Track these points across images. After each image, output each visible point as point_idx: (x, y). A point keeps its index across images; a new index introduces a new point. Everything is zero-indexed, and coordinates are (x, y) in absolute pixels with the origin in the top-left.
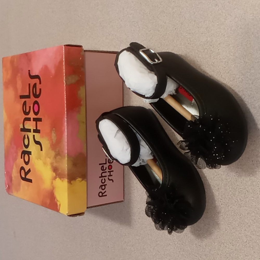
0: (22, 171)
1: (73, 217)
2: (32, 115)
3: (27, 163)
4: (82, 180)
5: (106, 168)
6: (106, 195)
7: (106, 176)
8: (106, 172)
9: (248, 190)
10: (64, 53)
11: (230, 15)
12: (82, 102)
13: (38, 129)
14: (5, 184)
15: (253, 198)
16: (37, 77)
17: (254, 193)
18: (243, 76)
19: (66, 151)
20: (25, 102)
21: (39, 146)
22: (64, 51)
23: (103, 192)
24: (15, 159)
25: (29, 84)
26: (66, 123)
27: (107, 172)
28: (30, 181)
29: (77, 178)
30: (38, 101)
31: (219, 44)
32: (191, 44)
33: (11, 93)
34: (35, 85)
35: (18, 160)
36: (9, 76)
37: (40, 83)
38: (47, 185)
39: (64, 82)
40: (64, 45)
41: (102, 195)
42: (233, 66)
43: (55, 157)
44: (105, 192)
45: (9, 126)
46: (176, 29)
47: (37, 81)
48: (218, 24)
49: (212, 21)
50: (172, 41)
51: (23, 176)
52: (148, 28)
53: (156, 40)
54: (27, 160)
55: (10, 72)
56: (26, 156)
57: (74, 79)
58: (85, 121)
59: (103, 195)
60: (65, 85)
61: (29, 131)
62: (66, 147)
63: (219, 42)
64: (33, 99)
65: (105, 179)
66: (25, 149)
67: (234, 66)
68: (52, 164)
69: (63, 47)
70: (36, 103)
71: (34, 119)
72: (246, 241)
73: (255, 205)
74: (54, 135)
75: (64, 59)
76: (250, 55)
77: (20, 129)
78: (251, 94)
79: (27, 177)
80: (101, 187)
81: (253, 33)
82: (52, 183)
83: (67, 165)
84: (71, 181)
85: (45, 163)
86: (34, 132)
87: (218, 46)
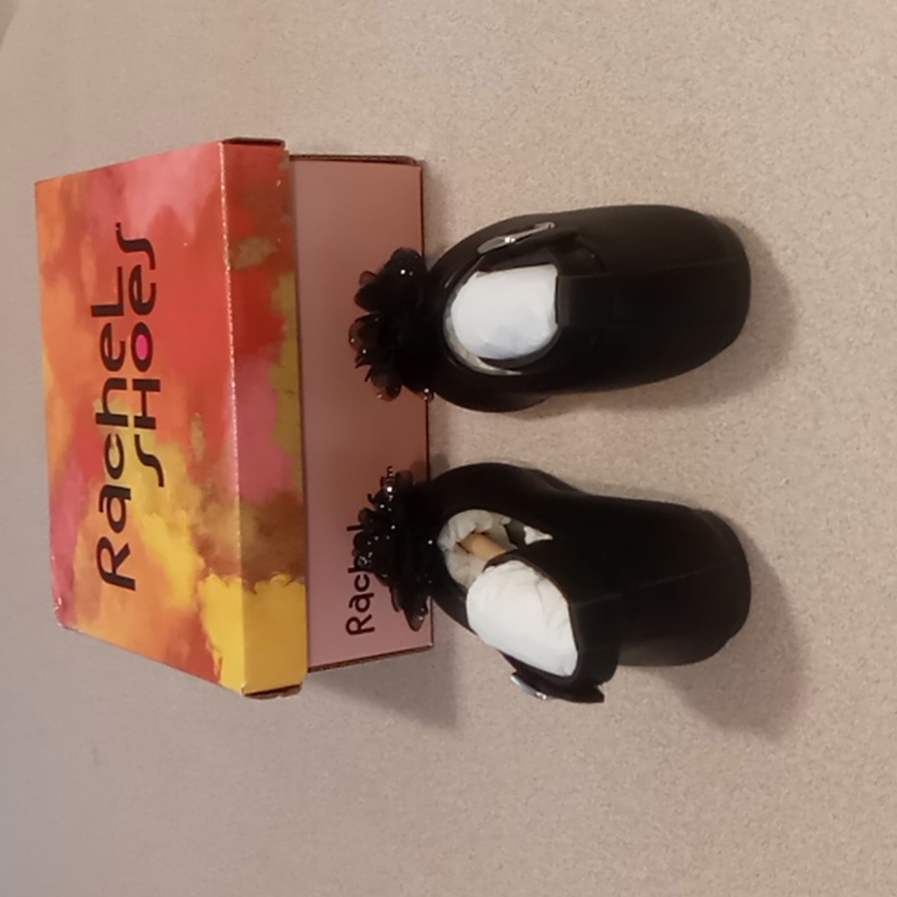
0: (105, 552)
1: (261, 698)
2: (129, 372)
3: (118, 527)
4: (289, 580)
6: (372, 630)
10: (222, 168)
11: (758, 39)
12: (285, 328)
13: (149, 415)
14: (54, 595)
15: (832, 639)
16: (142, 245)
17: (833, 625)
18: (797, 242)
19: (237, 487)
20: (108, 328)
21: (152, 471)
22: (222, 162)
23: (361, 620)
24: (81, 514)
25: (120, 269)
26: (234, 397)
28: (129, 584)
29: (275, 575)
30: (145, 322)
31: (725, 134)
32: (635, 135)
33: (65, 298)
34: (137, 271)
35: (89, 518)
36: (57, 243)
37: (153, 266)
38: (180, 596)
39: (226, 262)
40: (224, 142)
41: (358, 627)
42: (768, 208)
43: (203, 507)
44: (370, 617)
45: (60, 407)
46: (588, 82)
47: (141, 258)
48: (718, 67)
49: (703, 60)
50: (577, 124)
51: (109, 570)
52: (502, 79)
53: (527, 121)
54: (117, 517)
55: (59, 231)
56: (116, 503)
57: (256, 251)
58: (296, 388)
59: (363, 627)
60: (227, 273)
61: (122, 420)
62: (237, 474)
63: (723, 129)
64: (131, 318)
65: (366, 578)
66: (112, 482)
67: (772, 207)
68: (193, 528)
69: (219, 147)
70: (141, 329)
71: (138, 384)
72: (807, 780)
73: (838, 665)
74: (197, 435)
75: (223, 187)
76: (820, 171)
77: (94, 415)
78: (822, 300)
79: (121, 571)
80: (354, 603)
81: (827, 100)
82: (196, 591)
83: (238, 533)
84: (254, 585)
85: (172, 527)
86: (137, 425)
87: (719, 142)
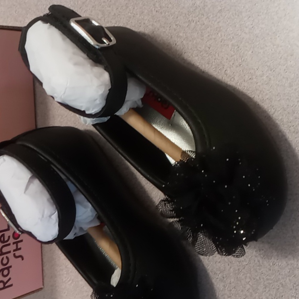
5: (9, 237)
6: (11, 285)
7: (9, 252)
8: (9, 245)
9: (284, 283)
23: (5, 281)
27: (12, 244)
31: (220, 11)
32: (162, 13)
41: (4, 286)
42: (250, 52)
44: (10, 279)
50: (124, 8)
53: (93, 7)
59: (6, 285)
63: (219, 8)
65: (7, 258)
78: (288, 105)
80: (1, 273)
87: (216, 16)
